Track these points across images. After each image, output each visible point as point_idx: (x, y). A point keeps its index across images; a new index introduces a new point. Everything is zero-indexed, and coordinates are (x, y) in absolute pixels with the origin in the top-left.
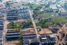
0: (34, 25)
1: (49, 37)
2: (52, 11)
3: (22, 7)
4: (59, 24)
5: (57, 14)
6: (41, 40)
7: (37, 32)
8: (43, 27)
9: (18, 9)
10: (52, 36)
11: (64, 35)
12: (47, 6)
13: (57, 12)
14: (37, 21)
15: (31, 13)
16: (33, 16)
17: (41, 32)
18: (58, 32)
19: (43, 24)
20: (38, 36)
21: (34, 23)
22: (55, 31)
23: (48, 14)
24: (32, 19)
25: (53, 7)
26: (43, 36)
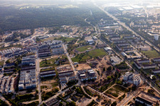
0: (70, 61)
1: (88, 73)
2: (88, 44)
3: (54, 42)
4: (97, 58)
5: (94, 47)
6: (80, 77)
7: (74, 69)
8: (80, 63)
9: (50, 44)
10: (92, 71)
11: (104, 70)
12: (83, 39)
13: (94, 44)
14: (73, 56)
15: (65, 47)
16: (68, 51)
17: (79, 68)
18: (98, 66)
19: (80, 59)
20: (76, 73)
21: (69, 58)
22: (94, 66)
23: (84, 47)
24: (67, 54)
25: (89, 39)
26: (81, 72)
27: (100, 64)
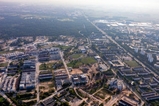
0: (66, 66)
1: (81, 77)
2: (81, 52)
3: (52, 49)
4: (88, 65)
5: (86, 55)
6: (73, 81)
7: (68, 73)
8: (74, 68)
9: (49, 50)
10: (84, 76)
11: (94, 75)
12: (76, 48)
13: (86, 53)
14: (68, 62)
15: (62, 54)
16: (64, 57)
17: (73, 73)
18: (89, 71)
19: (74, 65)
20: (70, 76)
21: (65, 63)
22: (85, 71)
23: (77, 55)
24: (63, 60)
25: (82, 49)
26: (74, 76)
27: (90, 70)
